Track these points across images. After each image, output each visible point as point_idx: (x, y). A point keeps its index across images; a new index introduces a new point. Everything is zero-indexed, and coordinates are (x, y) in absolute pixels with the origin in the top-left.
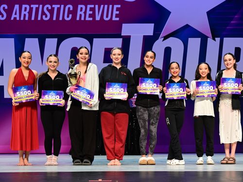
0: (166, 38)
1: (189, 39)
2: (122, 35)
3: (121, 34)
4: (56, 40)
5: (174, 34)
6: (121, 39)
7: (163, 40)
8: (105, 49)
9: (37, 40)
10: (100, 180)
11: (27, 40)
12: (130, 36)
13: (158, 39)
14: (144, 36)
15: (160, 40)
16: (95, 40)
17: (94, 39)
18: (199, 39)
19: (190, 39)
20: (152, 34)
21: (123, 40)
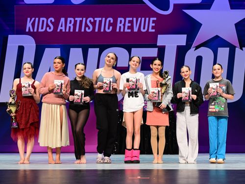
0: (197, 48)
1: (219, 48)
3: (157, 44)
5: (204, 44)
7: (195, 50)
8: (143, 57)
9: (80, 49)
11: (72, 49)
12: (165, 46)
13: (190, 49)
14: (177, 46)
15: (192, 49)
16: (133, 49)
18: (228, 49)
20: (185, 45)
21: (158, 50)
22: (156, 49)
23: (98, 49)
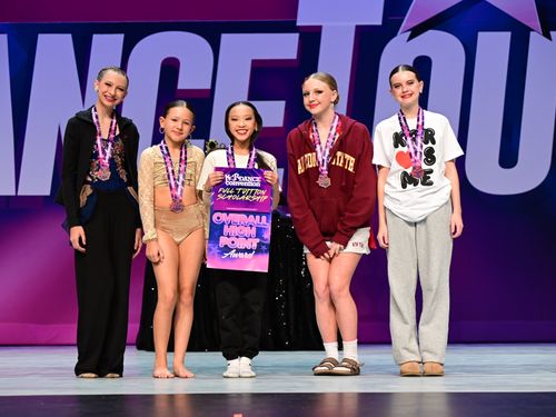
0: (416, 31)
1: (480, 34)
2: (298, 24)
3: (295, 22)
4: (120, 38)
5: (437, 22)
6: (297, 35)
7: (410, 39)
8: (254, 62)
9: (68, 38)
11: (42, 38)
12: (320, 27)
13: (395, 35)
14: (358, 27)
15: (402, 36)
16: (226, 38)
17: (224, 36)
18: (507, 35)
20: (380, 23)
21: (300, 38)
22: (296, 36)
23: (122, 36)
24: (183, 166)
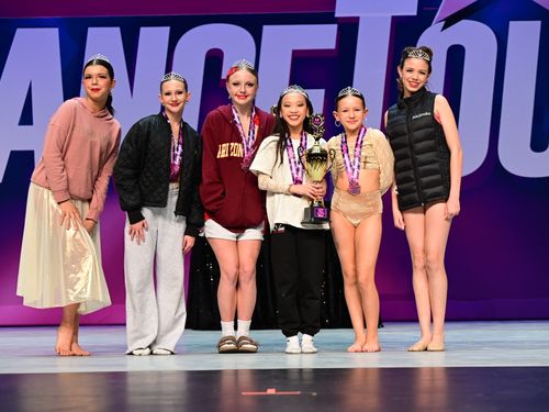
0: (450, 21)
2: (337, 15)
3: (334, 13)
4: (166, 30)
5: (471, 12)
6: (336, 26)
7: (444, 28)
8: (294, 52)
9: (116, 30)
10: (271, 391)
11: (91, 31)
12: (358, 18)
13: (430, 25)
14: (393, 18)
15: (436, 26)
16: (267, 29)
17: (265, 28)
18: (537, 24)
19: (512, 24)
20: (415, 14)
21: (339, 29)
22: (334, 27)
23: (168, 28)
24: (358, 149)
